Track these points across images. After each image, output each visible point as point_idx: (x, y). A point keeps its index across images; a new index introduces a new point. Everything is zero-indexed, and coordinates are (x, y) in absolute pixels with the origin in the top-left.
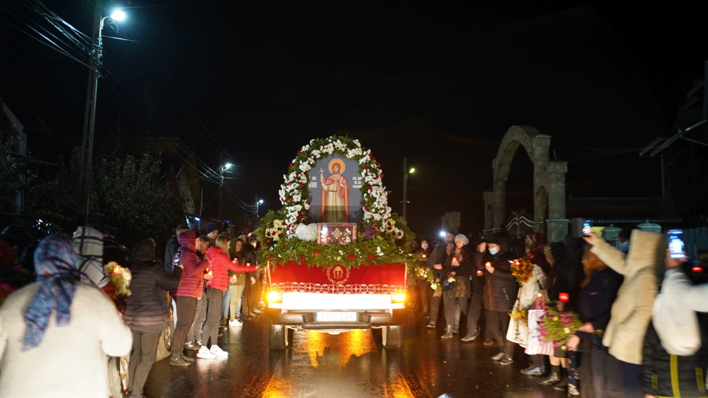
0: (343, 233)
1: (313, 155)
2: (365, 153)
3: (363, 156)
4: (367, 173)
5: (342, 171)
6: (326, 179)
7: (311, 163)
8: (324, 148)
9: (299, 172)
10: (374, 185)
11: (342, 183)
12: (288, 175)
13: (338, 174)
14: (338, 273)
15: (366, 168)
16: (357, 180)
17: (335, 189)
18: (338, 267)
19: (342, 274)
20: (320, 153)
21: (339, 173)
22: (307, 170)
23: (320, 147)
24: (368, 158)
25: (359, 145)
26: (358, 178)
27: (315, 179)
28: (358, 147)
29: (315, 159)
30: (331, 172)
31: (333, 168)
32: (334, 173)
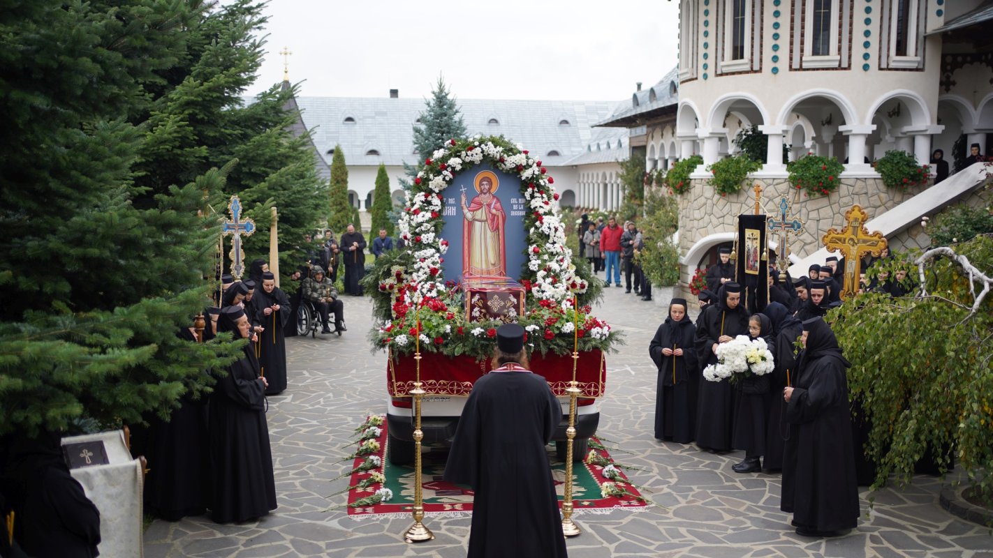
0: (505, 302)
1: (449, 166)
3: (528, 166)
4: (533, 192)
5: (494, 191)
6: (471, 201)
7: (447, 179)
8: (467, 155)
9: (429, 192)
10: (545, 214)
13: (488, 194)
15: (532, 186)
17: (484, 218)
20: (461, 162)
21: (490, 193)
22: (441, 189)
23: (461, 154)
24: (535, 170)
27: (453, 203)
29: (453, 171)
30: (478, 190)
31: (481, 184)
32: (482, 192)
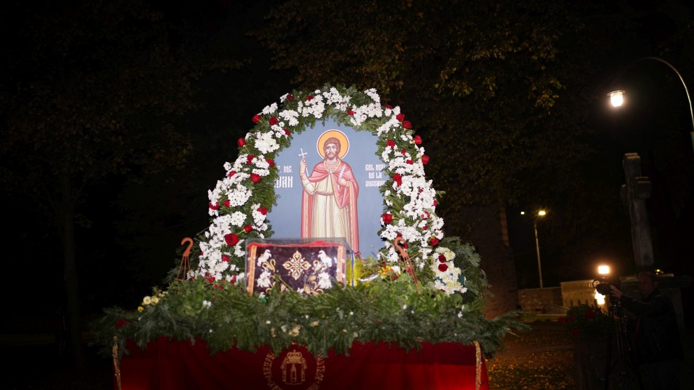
0: (311, 263)
1: (282, 119)
2: (388, 112)
3: (385, 119)
4: (393, 153)
6: (312, 169)
7: (278, 135)
8: (304, 106)
9: (256, 153)
10: (407, 174)
11: (343, 177)
12: (232, 161)
13: (335, 160)
14: (294, 369)
15: (391, 143)
16: (375, 171)
17: (330, 190)
18: (295, 353)
19: (303, 372)
20: (297, 115)
21: (337, 158)
22: (271, 150)
23: (297, 105)
24: (395, 122)
25: (376, 97)
26: (377, 166)
27: (290, 171)
28: (374, 103)
29: (287, 128)
30: (322, 155)
31: (326, 147)
32: (327, 157)
